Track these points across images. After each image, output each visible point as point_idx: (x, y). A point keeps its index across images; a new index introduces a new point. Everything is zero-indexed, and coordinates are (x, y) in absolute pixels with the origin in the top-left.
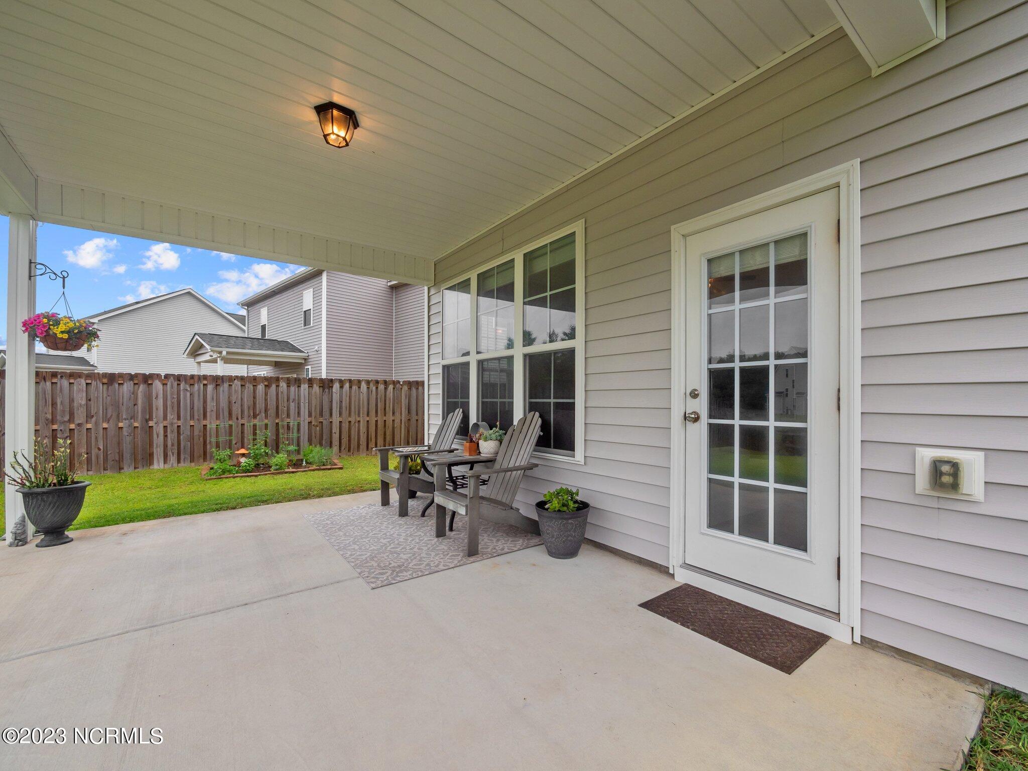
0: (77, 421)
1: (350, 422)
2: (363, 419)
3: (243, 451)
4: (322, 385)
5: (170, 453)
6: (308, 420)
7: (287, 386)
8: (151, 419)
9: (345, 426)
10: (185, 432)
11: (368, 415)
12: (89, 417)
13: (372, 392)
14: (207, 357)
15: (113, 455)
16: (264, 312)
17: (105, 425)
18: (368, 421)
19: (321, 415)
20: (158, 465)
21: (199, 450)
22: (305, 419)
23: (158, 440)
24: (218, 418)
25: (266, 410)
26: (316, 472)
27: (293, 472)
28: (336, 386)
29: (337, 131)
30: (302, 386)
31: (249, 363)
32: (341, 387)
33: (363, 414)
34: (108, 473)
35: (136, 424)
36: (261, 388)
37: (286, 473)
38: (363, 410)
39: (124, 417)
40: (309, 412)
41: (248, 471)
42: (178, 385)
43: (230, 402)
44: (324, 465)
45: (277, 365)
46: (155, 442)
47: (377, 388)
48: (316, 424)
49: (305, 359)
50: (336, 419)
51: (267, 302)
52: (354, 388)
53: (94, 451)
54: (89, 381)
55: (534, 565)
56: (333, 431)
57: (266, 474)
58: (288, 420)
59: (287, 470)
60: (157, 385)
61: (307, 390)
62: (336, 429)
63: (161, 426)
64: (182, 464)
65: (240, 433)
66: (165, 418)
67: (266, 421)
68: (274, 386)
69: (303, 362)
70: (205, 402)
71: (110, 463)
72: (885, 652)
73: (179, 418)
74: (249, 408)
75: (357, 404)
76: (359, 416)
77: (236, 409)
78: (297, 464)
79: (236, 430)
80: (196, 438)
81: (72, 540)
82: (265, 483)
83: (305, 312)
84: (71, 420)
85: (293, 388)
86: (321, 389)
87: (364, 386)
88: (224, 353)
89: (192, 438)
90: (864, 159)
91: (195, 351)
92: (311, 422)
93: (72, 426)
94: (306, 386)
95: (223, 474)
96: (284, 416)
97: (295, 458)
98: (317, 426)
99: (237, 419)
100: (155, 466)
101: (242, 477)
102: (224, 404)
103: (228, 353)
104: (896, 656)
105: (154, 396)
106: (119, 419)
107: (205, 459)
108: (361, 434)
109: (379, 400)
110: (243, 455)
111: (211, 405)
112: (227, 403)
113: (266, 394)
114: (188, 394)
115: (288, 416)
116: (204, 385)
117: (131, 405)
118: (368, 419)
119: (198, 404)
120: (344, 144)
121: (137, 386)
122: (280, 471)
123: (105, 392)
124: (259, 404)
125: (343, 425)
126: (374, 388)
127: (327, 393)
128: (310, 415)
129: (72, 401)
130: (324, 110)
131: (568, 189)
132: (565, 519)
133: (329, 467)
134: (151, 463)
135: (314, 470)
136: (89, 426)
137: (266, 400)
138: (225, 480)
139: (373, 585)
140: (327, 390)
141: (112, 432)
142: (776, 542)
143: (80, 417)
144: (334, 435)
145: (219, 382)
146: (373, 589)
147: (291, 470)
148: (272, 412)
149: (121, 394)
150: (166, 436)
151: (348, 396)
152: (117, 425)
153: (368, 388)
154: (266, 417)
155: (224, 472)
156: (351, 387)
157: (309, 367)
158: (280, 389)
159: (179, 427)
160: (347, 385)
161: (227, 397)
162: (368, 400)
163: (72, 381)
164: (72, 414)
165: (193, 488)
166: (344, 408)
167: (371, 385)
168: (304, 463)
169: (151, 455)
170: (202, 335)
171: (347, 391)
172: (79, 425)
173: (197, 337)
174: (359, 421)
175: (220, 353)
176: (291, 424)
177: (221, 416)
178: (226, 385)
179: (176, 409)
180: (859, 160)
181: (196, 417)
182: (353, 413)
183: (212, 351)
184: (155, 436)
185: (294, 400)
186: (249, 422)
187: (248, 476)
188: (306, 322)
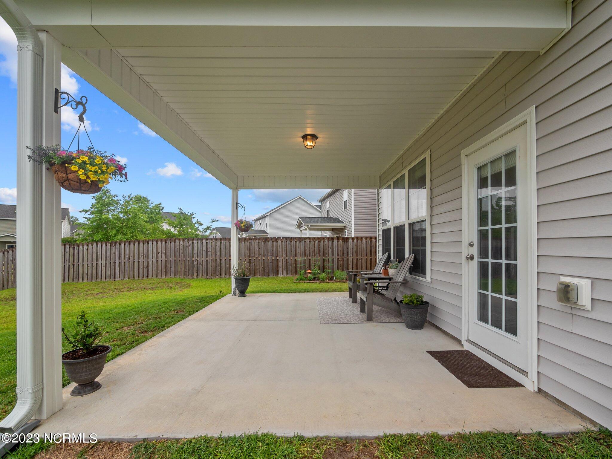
0: (256, 256)
1: (357, 259)
2: (364, 258)
3: (309, 271)
4: (343, 240)
5: (284, 271)
6: (337, 257)
7: (328, 241)
8: (278, 256)
9: (355, 261)
10: (289, 262)
11: (366, 256)
12: (259, 255)
13: (368, 243)
14: (303, 228)
15: (266, 271)
16: (328, 204)
17: (264, 258)
18: (366, 259)
19: (343, 255)
20: (280, 275)
21: (294, 270)
22: (336, 257)
23: (280, 265)
24: (300, 256)
25: (319, 253)
26: (338, 283)
27: (328, 282)
28: (350, 240)
29: (309, 143)
30: (334, 241)
31: (322, 230)
32: (353, 241)
33: (364, 255)
34: (265, 277)
35: (273, 258)
36: (317, 242)
37: (325, 282)
38: (364, 253)
39: (270, 255)
40: (338, 253)
41: (310, 280)
42: (287, 242)
43: (305, 249)
44: (342, 280)
45: (333, 230)
46: (279, 265)
47: (371, 241)
48: (341, 260)
49: (345, 227)
50: (350, 257)
51: (329, 199)
52: (359, 241)
53: (261, 268)
54: (259, 241)
55: (394, 329)
56: (349, 264)
57: (317, 282)
58: (329, 258)
59: (325, 281)
60: (280, 242)
61: (337, 242)
62: (350, 263)
63: (281, 259)
64: (288, 275)
65: (309, 263)
66: (282, 256)
67: (319, 258)
68: (322, 241)
69: (344, 228)
70: (296, 249)
71: (265, 273)
72: (551, 399)
73: (287, 256)
74: (312, 251)
75: (360, 249)
76: (362, 256)
77: (307, 252)
78: (331, 279)
79: (307, 261)
80: (293, 264)
81: (246, 296)
82: (316, 285)
83: (344, 202)
84: (254, 256)
85: (331, 242)
86: (343, 242)
87: (364, 240)
88: (309, 226)
89: (291, 265)
90: (537, 105)
91: (299, 226)
92: (339, 259)
93: (255, 258)
94: (336, 241)
95: (301, 280)
96: (327, 255)
97: (330, 275)
98: (341, 261)
99: (308, 256)
100: (279, 276)
101: (307, 282)
102: (303, 250)
103: (311, 226)
104: (556, 402)
105: (279, 247)
106: (268, 256)
107: (296, 274)
108: (363, 266)
109: (372, 247)
110: (310, 273)
111: (298, 250)
112: (304, 249)
113: (319, 245)
114: (290, 246)
115: (328, 255)
116: (295, 241)
117: (272, 250)
118: (366, 257)
119: (293, 250)
120: (312, 147)
121: (273, 242)
122: (323, 281)
123: (264, 245)
124: (316, 250)
125: (354, 260)
126: (369, 241)
127: (346, 244)
128: (338, 255)
129: (254, 248)
130: (305, 137)
131: (424, 134)
132: (410, 308)
133: (344, 281)
134: (278, 274)
135: (337, 282)
136: (259, 258)
137: (319, 248)
138: (301, 283)
139: (322, 323)
140: (346, 243)
141: (266, 261)
142: (506, 331)
143: (257, 256)
144: (349, 265)
145: (301, 240)
146: (321, 324)
147: (328, 281)
148: (321, 253)
149: (269, 247)
150: (282, 263)
151: (356, 245)
152: (267, 258)
153: (366, 241)
154: (319, 256)
155: (301, 279)
156: (357, 241)
157: (346, 230)
158: (325, 243)
159: (287, 259)
160: (356, 240)
161: (304, 247)
162: (367, 248)
163: (254, 241)
164: (255, 254)
165: (289, 285)
166: (354, 252)
167: (368, 239)
168: (335, 278)
169: (278, 271)
170: (301, 218)
171: (355, 243)
172: (257, 258)
173: (300, 219)
174: (362, 259)
175: (308, 226)
176: (330, 259)
177: (302, 255)
178: (303, 241)
179: (286, 252)
180: (535, 106)
181: (293, 256)
182: (358, 255)
183: (305, 225)
184: (279, 263)
185: (331, 248)
186: (312, 258)
187: (310, 282)
188: (345, 208)
